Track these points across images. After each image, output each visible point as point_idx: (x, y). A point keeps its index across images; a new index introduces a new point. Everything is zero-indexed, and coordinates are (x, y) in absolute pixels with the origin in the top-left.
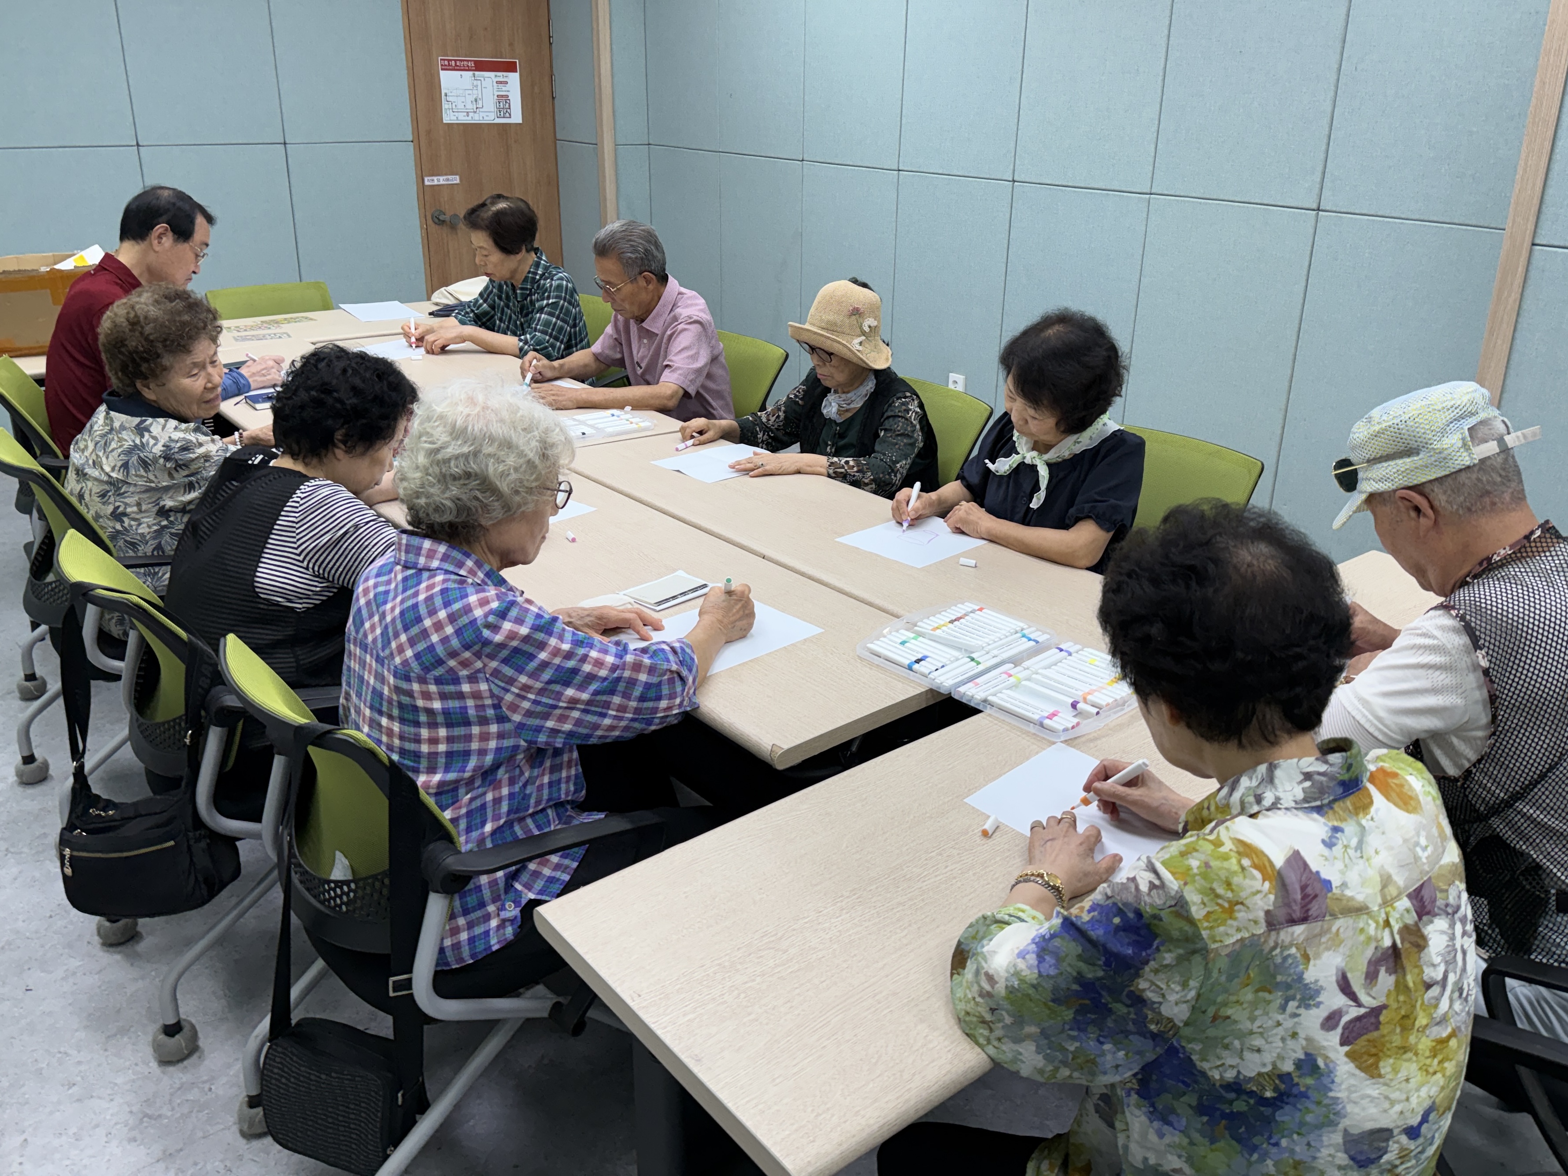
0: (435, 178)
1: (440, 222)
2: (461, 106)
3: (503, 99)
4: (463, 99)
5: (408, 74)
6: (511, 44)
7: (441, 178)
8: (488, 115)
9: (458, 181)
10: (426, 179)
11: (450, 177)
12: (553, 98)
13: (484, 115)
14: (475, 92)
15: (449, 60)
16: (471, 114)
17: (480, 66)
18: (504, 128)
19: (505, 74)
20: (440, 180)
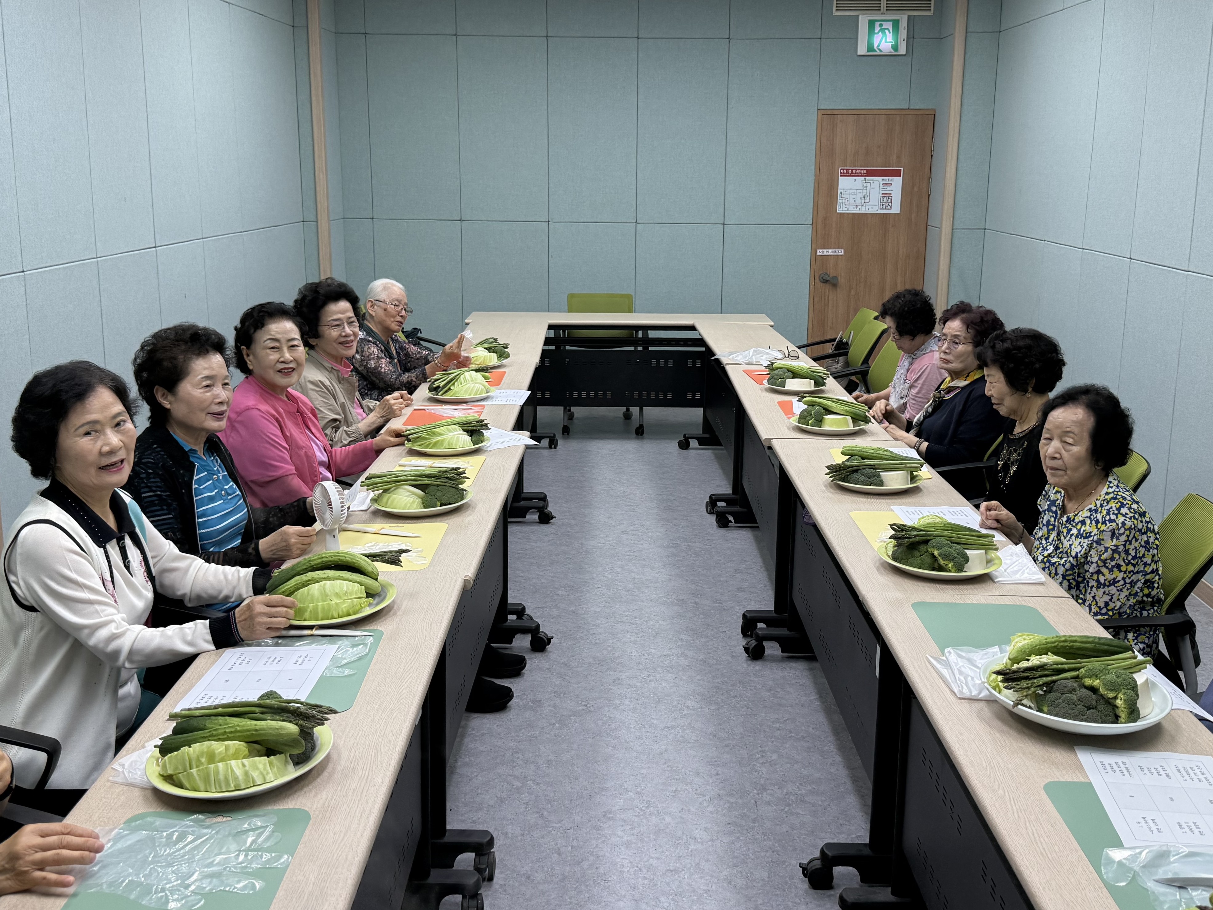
0: (825, 251)
1: (826, 281)
2: (852, 201)
3: (887, 196)
4: (854, 196)
5: (815, 179)
6: (899, 157)
7: (830, 251)
8: (873, 207)
9: (842, 253)
10: (818, 251)
11: (837, 250)
12: (929, 195)
13: (870, 207)
14: (865, 191)
15: (847, 170)
16: (859, 207)
17: (871, 173)
18: (884, 217)
19: (891, 178)
20: (830, 252)
